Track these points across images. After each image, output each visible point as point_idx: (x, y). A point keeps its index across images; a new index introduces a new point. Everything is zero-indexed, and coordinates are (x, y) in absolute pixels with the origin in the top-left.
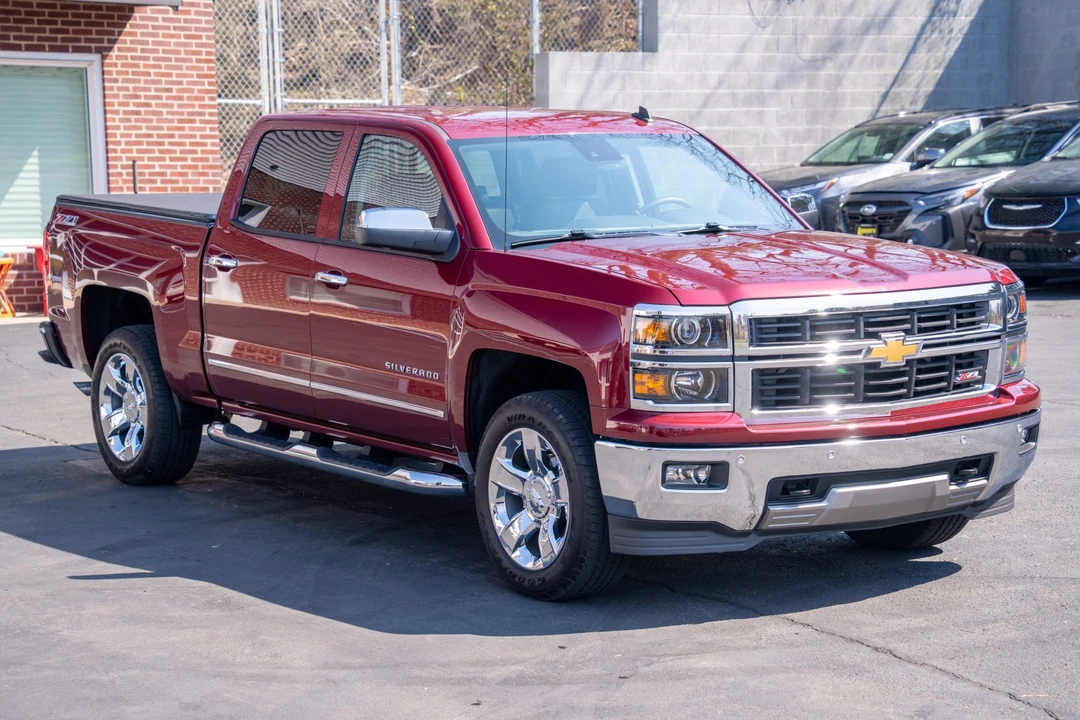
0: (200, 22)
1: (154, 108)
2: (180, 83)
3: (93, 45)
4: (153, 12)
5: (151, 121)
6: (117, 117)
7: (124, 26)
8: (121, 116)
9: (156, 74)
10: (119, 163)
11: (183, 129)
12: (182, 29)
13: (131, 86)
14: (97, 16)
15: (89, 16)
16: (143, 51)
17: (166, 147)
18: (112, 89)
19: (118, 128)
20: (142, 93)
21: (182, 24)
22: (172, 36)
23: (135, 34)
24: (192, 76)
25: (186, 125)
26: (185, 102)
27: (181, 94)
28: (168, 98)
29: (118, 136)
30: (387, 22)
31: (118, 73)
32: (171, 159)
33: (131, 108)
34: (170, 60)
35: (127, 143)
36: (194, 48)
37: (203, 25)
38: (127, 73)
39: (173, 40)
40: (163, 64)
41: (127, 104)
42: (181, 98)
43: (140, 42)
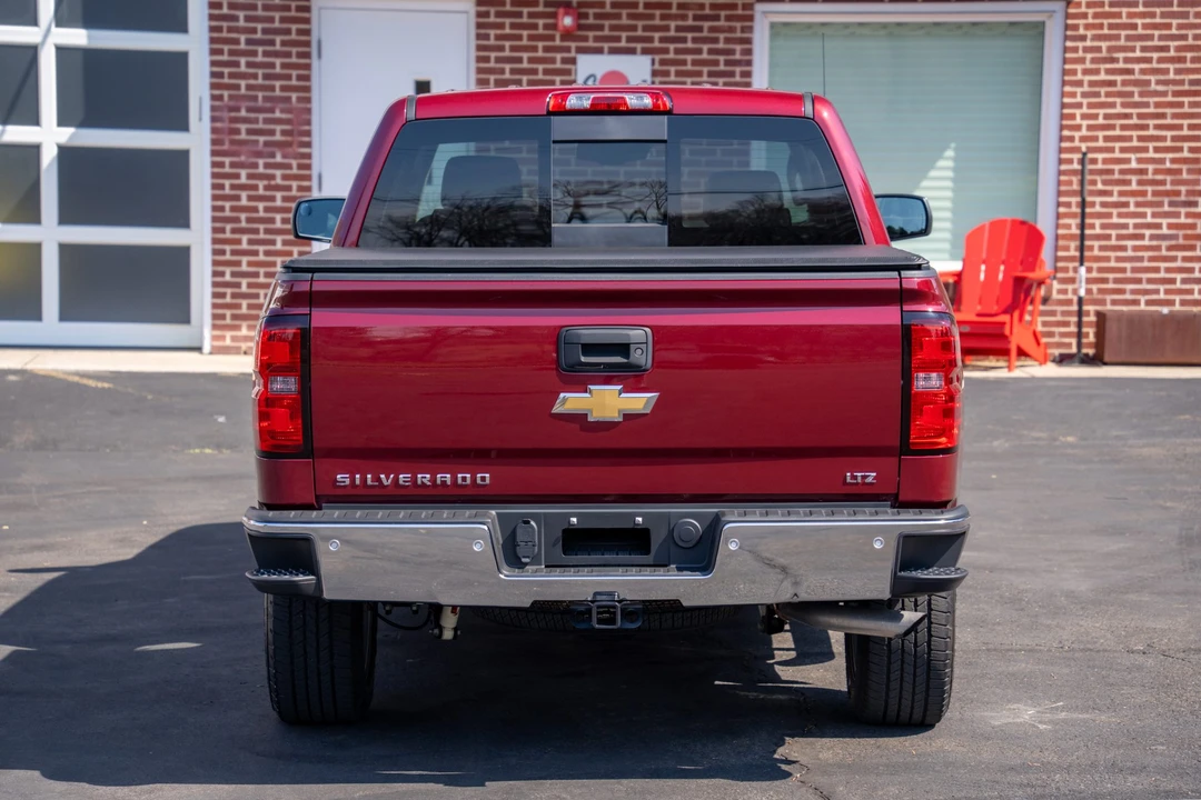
1: (1137, 76)
2: (1183, 37)
5: (1131, 94)
6: (1079, 90)
8: (1086, 88)
9: (1146, 26)
13: (1104, 45)
17: (1152, 132)
18: (1077, 50)
19: (1079, 105)
20: (1121, 55)
25: (1186, 99)
26: (1189, 65)
27: (1183, 54)
28: (1160, 60)
29: (1078, 117)
31: (1087, 27)
32: (1157, 150)
33: (1103, 77)
35: (1090, 128)
41: (1097, 72)
42: (1182, 60)
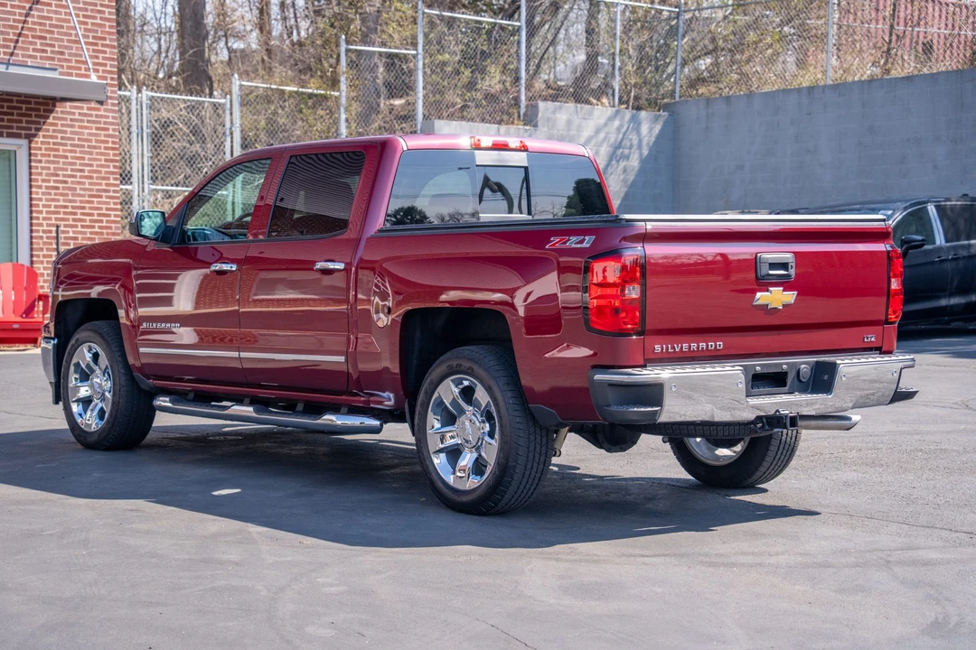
0: (108, 117)
1: (69, 185)
2: (91, 165)
3: (23, 132)
4: (71, 107)
5: (67, 195)
6: (40, 191)
7: (48, 117)
8: (44, 190)
9: (72, 158)
10: (41, 228)
11: (92, 202)
12: (94, 122)
13: (52, 166)
14: (27, 108)
15: (21, 108)
16: (62, 138)
17: (79, 217)
18: (37, 168)
19: (41, 200)
20: (60, 173)
21: (94, 119)
22: (86, 128)
23: (56, 125)
24: (100, 160)
25: (95, 200)
26: (95, 181)
27: (92, 175)
28: (81, 177)
29: (41, 206)
30: (231, 129)
31: (42, 155)
32: (83, 227)
33: (52, 184)
34: (83, 146)
35: (48, 212)
36: (103, 138)
37: (110, 120)
38: (49, 156)
39: (86, 131)
40: (78, 149)
41: (49, 181)
42: (91, 178)
43: (60, 131)
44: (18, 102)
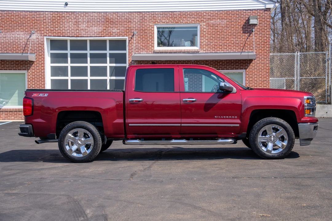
1: (256, 80)
2: (262, 74)
3: (244, 68)
4: (257, 61)
5: (255, 82)
6: (248, 81)
7: (250, 64)
9: (256, 73)
12: (263, 64)
13: (251, 75)
14: (245, 62)
16: (254, 68)
18: (247, 76)
20: (253, 77)
23: (253, 65)
24: (264, 73)
25: (262, 83)
28: (259, 77)
29: (248, 85)
34: (260, 70)
36: (265, 67)
37: (267, 63)
38: (250, 73)
39: (261, 66)
40: (258, 71)
41: (250, 79)
42: (262, 77)
43: (253, 67)
44: (243, 61)
